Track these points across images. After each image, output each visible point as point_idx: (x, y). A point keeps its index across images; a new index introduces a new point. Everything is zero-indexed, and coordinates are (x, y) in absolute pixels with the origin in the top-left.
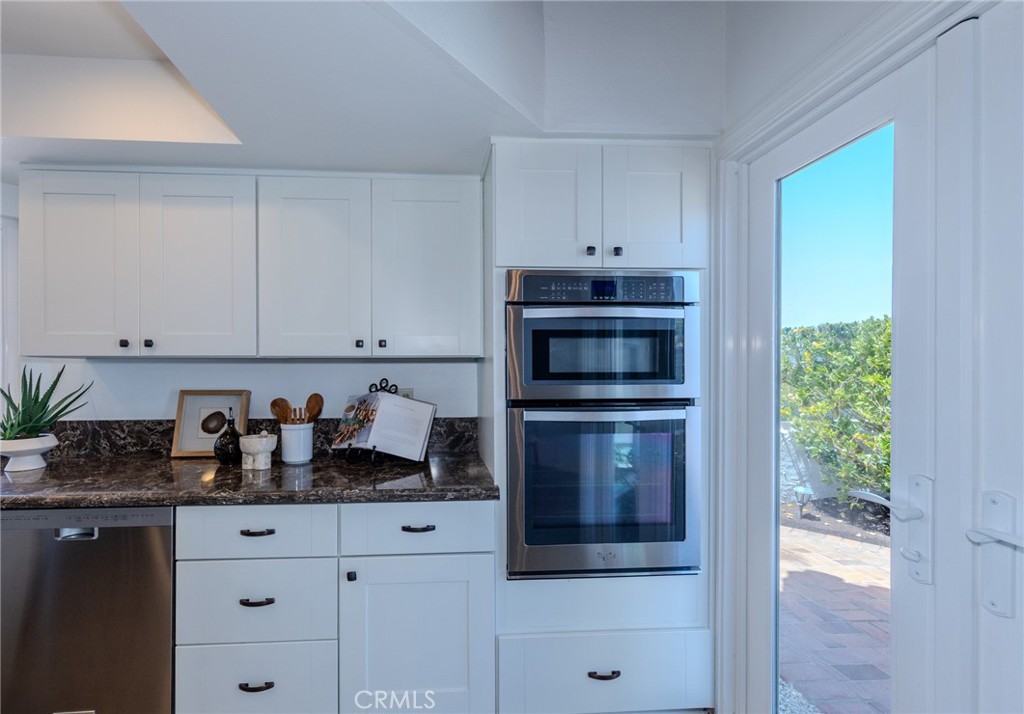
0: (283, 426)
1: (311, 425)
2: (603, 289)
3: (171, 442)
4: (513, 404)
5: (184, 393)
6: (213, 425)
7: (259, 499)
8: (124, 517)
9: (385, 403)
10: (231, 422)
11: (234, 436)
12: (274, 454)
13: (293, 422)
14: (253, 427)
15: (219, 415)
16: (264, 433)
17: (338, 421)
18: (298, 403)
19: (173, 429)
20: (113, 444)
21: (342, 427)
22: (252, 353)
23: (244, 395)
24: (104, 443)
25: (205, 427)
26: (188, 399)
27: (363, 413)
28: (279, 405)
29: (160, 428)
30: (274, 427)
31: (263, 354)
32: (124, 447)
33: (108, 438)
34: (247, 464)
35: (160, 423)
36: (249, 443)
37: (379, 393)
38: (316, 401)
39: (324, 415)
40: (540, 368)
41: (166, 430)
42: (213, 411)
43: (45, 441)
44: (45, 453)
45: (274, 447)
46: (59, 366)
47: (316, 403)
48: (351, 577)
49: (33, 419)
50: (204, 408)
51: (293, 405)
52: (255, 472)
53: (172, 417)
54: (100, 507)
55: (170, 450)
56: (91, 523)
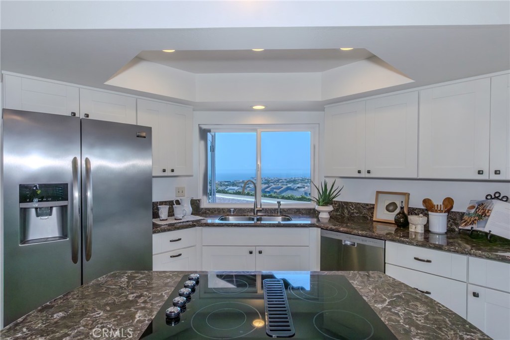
0: (430, 213)
1: (447, 214)
3: (372, 213)
5: (378, 193)
6: (391, 208)
7: (424, 245)
8: (366, 241)
10: (402, 208)
11: (403, 215)
12: (425, 225)
13: (436, 211)
15: (394, 204)
16: (421, 215)
17: (463, 214)
18: (438, 201)
19: (373, 208)
20: (349, 212)
21: (466, 217)
22: (415, 176)
23: (407, 195)
24: (346, 211)
25: (388, 210)
26: (380, 195)
27: (481, 211)
28: (426, 202)
29: (368, 207)
30: (424, 213)
31: (420, 177)
32: (353, 213)
33: (347, 209)
34: (412, 229)
35: (367, 205)
36: (412, 218)
37: (494, 201)
41: (371, 208)
42: (391, 202)
43: (330, 208)
44: (330, 213)
45: (425, 223)
46: (333, 180)
47: (449, 202)
48: (475, 295)
49: (326, 199)
50: (387, 200)
51: (435, 202)
52: (416, 233)
53: (373, 203)
54: (358, 235)
55: (372, 217)
56: (354, 241)
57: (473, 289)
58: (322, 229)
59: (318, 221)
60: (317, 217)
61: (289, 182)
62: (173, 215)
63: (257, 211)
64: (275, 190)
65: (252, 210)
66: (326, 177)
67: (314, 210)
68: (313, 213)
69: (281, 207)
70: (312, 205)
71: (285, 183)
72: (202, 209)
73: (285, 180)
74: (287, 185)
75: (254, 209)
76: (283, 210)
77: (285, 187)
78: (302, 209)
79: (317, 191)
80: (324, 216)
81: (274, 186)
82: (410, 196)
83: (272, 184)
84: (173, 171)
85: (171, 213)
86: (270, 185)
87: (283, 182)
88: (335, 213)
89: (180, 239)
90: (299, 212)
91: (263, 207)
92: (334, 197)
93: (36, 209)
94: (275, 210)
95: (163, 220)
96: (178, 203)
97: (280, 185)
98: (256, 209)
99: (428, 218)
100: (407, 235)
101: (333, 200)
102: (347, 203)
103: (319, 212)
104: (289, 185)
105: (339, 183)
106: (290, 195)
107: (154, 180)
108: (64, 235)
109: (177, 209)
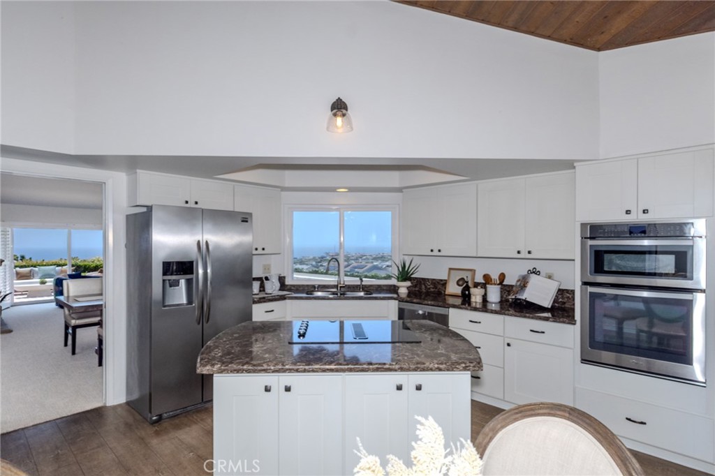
0: (487, 286)
1: (500, 286)
2: (639, 230)
3: (445, 288)
4: (585, 283)
5: (450, 269)
6: (461, 283)
7: (475, 309)
8: (434, 309)
9: (534, 279)
10: (467, 282)
11: (467, 288)
12: (483, 296)
13: (491, 284)
14: (476, 285)
15: (463, 279)
16: (479, 287)
17: (512, 286)
18: (495, 276)
19: (446, 283)
20: (426, 287)
21: (514, 289)
22: (475, 255)
23: (473, 271)
24: (423, 287)
25: (458, 284)
26: (452, 271)
27: (523, 283)
28: (487, 277)
29: (442, 283)
30: (484, 286)
31: (479, 255)
32: (429, 289)
33: (424, 284)
34: (473, 299)
35: (441, 280)
36: (473, 291)
37: (531, 275)
38: (502, 276)
39: (504, 283)
40: (599, 268)
41: (444, 283)
42: (460, 277)
43: (408, 284)
44: (408, 288)
45: (483, 294)
46: (411, 258)
47: (502, 277)
48: (509, 345)
49: (405, 275)
50: (457, 276)
51: (493, 277)
52: (476, 302)
53: (446, 278)
54: (428, 305)
55: (445, 292)
56: (425, 310)
57: (508, 341)
58: (400, 301)
59: (398, 295)
60: (397, 293)
61: (376, 259)
62: (264, 290)
63: (341, 287)
64: (356, 270)
65: (336, 286)
66: (404, 255)
67: (395, 286)
68: (394, 289)
69: (363, 283)
70: (393, 282)
71: (371, 261)
72: (287, 285)
73: (371, 256)
74: (372, 262)
75: (337, 286)
76: (365, 286)
77: (369, 265)
78: (384, 285)
79: (397, 268)
80: (403, 291)
81: (355, 264)
82: (476, 272)
83: (353, 262)
84: (263, 249)
85: (262, 288)
86: (350, 263)
87: (368, 259)
88: (414, 289)
89: (273, 311)
90: (379, 289)
91: (346, 283)
92: (412, 274)
93: (169, 280)
94: (357, 286)
95: (255, 294)
96: (267, 279)
97: (363, 263)
98: (339, 285)
99: (486, 291)
100: (470, 304)
101: (412, 276)
102: (424, 279)
103: (398, 287)
104: (375, 264)
105: (416, 261)
106: (373, 274)
107: (254, 257)
108: (190, 301)
109: (267, 285)
